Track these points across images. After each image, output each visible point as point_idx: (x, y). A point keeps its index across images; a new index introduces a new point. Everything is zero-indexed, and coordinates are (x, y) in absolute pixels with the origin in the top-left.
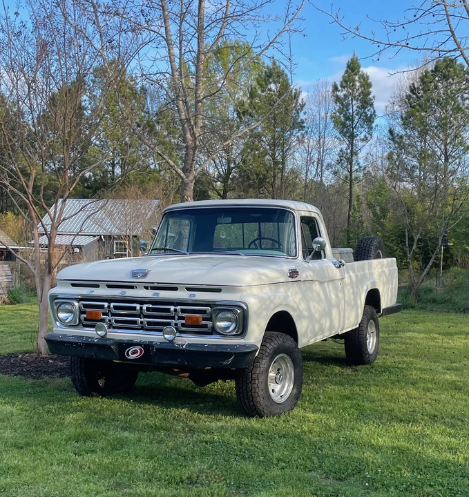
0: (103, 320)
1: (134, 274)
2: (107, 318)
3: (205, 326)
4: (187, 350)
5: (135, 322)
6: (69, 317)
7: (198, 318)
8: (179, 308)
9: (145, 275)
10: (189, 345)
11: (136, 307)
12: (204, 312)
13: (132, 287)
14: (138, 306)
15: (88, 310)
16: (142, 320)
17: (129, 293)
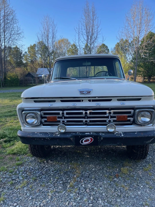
0: (59, 121)
1: (81, 92)
2: (61, 120)
3: (129, 120)
4: (125, 138)
5: (82, 121)
6: (34, 121)
7: (124, 116)
8: (112, 111)
9: (89, 92)
10: (125, 133)
11: (82, 113)
12: (130, 113)
13: (79, 101)
14: (84, 112)
15: (47, 116)
16: (86, 120)
17: (78, 105)
